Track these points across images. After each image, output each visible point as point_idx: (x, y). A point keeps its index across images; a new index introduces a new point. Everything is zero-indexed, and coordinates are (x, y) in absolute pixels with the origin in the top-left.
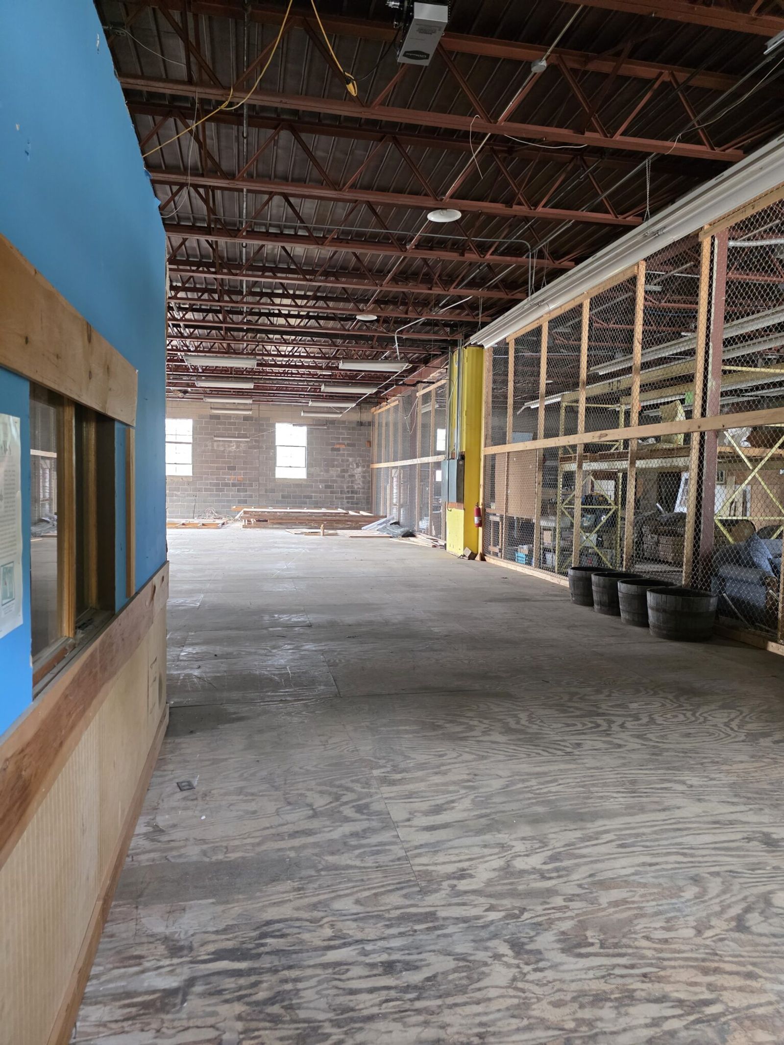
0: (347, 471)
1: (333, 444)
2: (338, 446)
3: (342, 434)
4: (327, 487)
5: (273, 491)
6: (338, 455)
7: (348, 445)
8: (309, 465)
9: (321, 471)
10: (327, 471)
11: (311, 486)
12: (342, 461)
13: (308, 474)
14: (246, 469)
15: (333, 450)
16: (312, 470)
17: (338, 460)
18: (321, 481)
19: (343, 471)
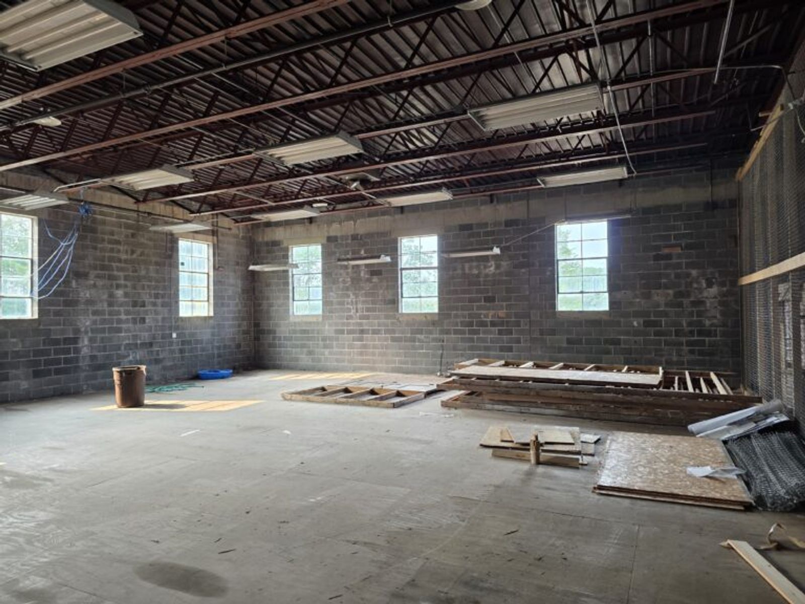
0: (687, 295)
1: (658, 248)
2: (666, 251)
3: (674, 228)
4: (647, 324)
5: (553, 332)
6: (667, 267)
7: (689, 247)
8: (613, 288)
9: (636, 296)
10: (648, 296)
11: (618, 324)
12: (678, 276)
13: (611, 303)
14: (509, 299)
15: (657, 258)
16: (619, 295)
17: (667, 276)
18: (637, 314)
19: (679, 294)
